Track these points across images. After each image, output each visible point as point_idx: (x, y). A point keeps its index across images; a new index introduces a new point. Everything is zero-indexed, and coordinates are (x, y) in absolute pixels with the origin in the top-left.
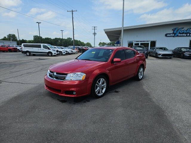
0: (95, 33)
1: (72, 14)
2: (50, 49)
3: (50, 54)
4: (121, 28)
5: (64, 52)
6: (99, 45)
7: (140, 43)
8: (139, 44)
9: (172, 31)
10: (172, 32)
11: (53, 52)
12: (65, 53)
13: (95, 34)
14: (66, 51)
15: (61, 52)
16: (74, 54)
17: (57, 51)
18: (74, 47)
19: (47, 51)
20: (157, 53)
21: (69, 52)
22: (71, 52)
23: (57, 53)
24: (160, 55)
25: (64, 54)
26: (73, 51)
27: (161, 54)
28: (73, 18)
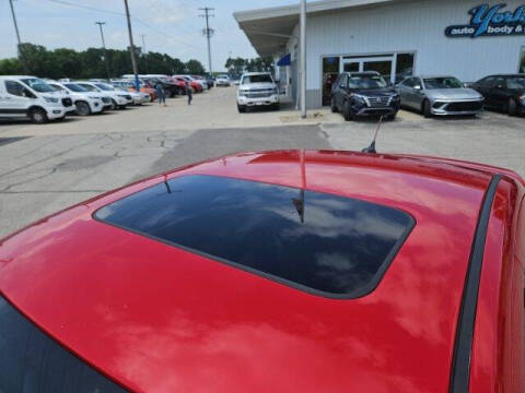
0: (208, 30)
2: (35, 97)
3: (38, 117)
4: (298, 7)
5: (96, 104)
6: (227, 66)
7: (361, 62)
8: (358, 64)
9: (470, 17)
10: (466, 20)
11: (50, 108)
12: (102, 105)
13: (208, 32)
14: (104, 100)
15: (82, 104)
16: (140, 105)
17: (67, 102)
18: (137, 78)
19: (26, 103)
20: (426, 99)
21: (117, 99)
22: (125, 101)
23: (64, 110)
24: (438, 105)
25: (98, 109)
26: (133, 94)
27: (443, 103)
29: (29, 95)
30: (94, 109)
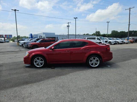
1: (130, 11)
5: (113, 42)
11: (102, 42)
14: (115, 42)
15: (110, 42)
22: (121, 42)
28: (130, 14)
29: (100, 40)
30: (112, 43)
